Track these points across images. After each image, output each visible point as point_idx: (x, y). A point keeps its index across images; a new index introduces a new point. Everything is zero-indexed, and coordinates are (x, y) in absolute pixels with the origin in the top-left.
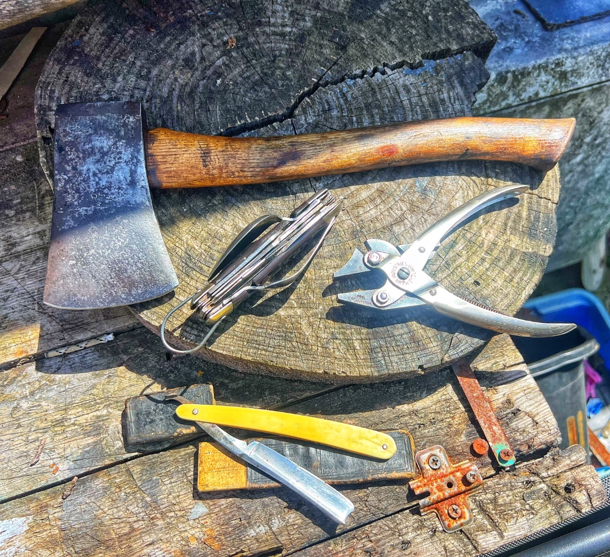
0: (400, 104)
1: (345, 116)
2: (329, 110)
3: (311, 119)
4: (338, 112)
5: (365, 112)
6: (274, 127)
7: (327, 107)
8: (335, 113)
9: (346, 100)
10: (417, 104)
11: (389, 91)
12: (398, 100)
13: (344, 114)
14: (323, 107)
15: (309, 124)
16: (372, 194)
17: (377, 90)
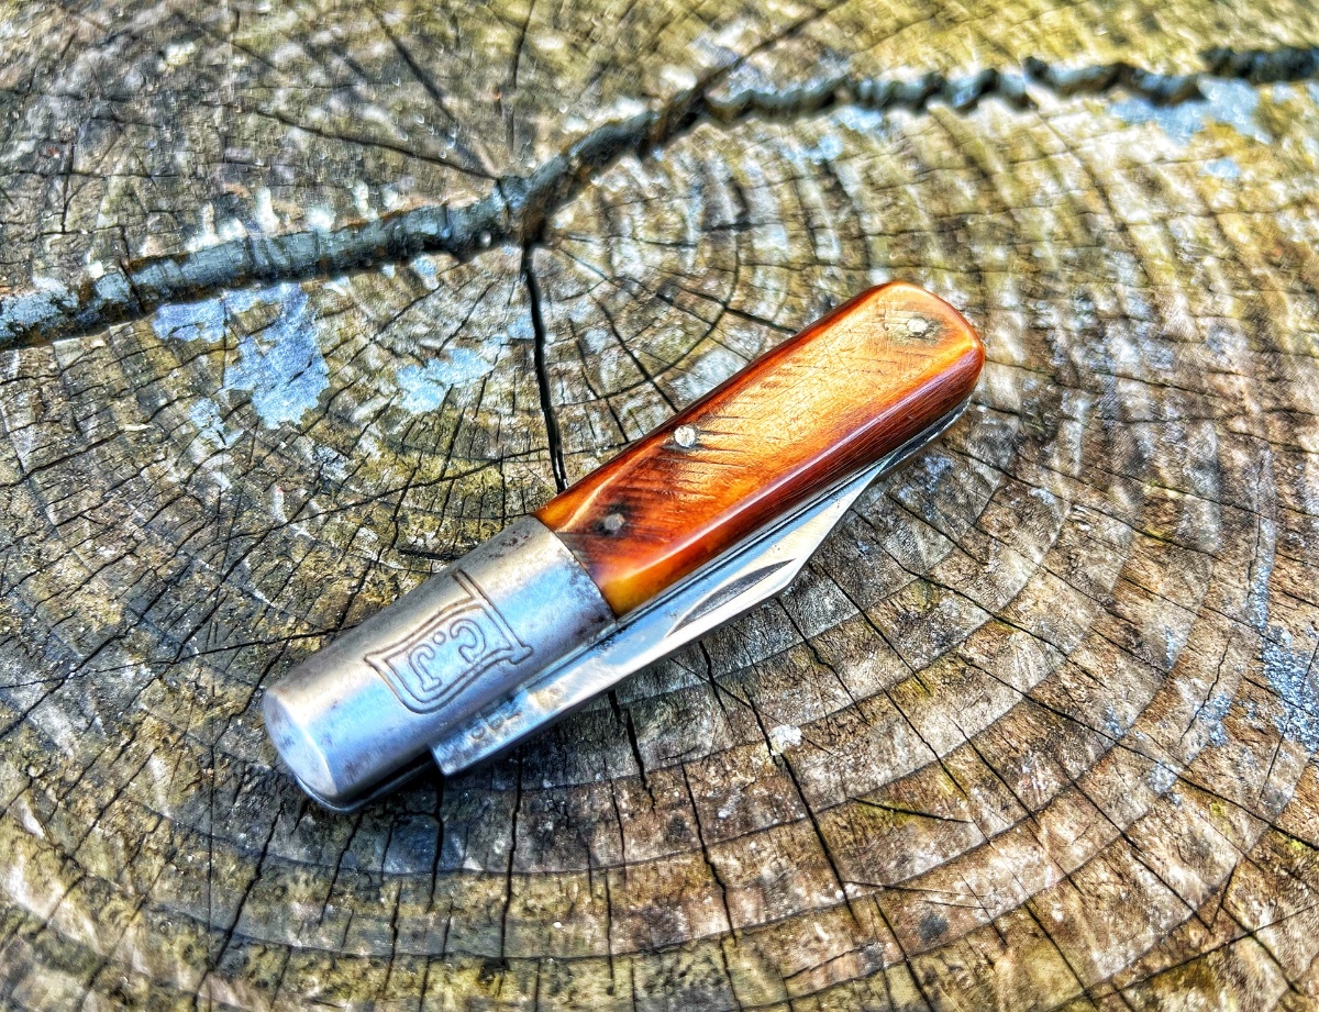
0: (1117, 237)
1: (826, 263)
2: (743, 224)
3: (638, 260)
4: (793, 238)
5: (935, 254)
6: (414, 279)
7: (730, 212)
8: (774, 242)
9: (837, 190)
10: (1203, 249)
11: (1057, 177)
12: (1104, 221)
13: (822, 253)
14: (711, 210)
15: (622, 282)
16: (993, 730)
17: (997, 166)
